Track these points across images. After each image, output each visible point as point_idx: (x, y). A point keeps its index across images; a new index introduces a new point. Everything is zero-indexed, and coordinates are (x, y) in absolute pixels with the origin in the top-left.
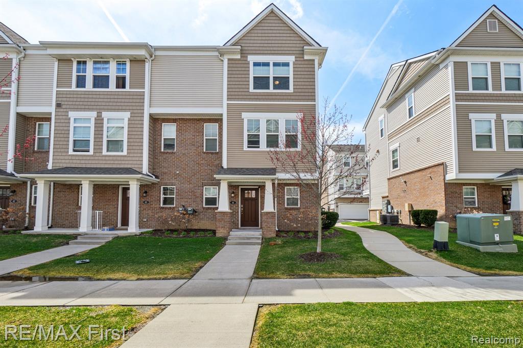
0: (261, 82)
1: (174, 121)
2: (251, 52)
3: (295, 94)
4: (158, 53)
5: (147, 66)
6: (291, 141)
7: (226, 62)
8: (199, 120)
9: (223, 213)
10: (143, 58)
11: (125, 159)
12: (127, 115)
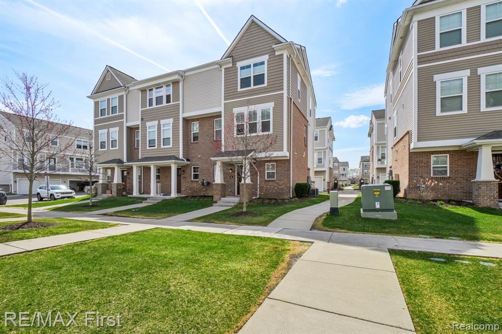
0: (245, 82)
1: (198, 120)
2: (238, 59)
3: (268, 87)
4: (187, 74)
5: (181, 84)
6: (266, 126)
7: (223, 70)
8: (210, 117)
9: (217, 184)
10: (178, 80)
11: (171, 149)
12: (171, 120)
